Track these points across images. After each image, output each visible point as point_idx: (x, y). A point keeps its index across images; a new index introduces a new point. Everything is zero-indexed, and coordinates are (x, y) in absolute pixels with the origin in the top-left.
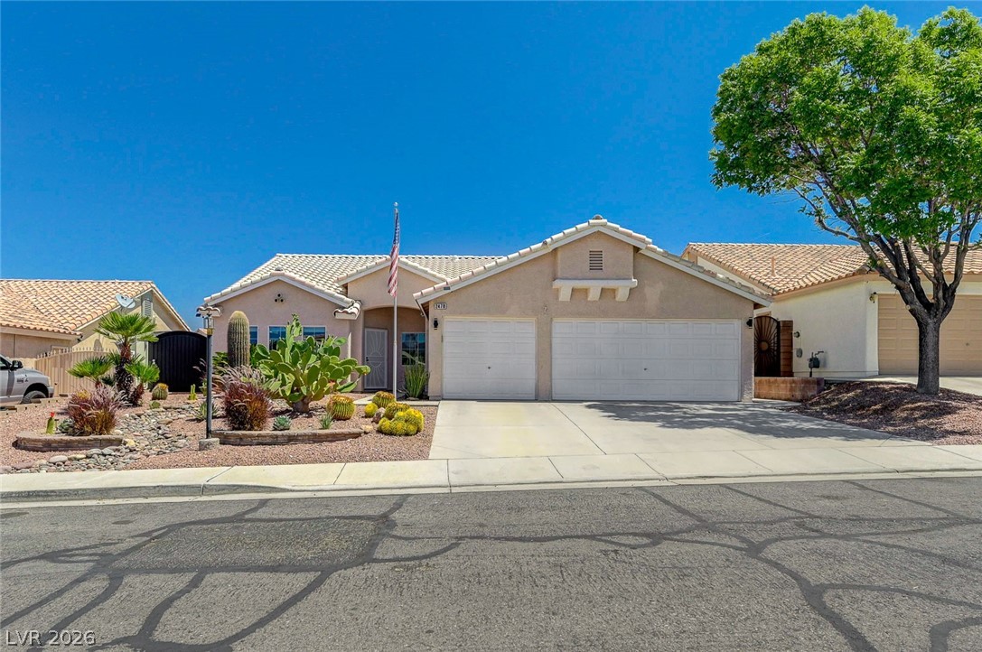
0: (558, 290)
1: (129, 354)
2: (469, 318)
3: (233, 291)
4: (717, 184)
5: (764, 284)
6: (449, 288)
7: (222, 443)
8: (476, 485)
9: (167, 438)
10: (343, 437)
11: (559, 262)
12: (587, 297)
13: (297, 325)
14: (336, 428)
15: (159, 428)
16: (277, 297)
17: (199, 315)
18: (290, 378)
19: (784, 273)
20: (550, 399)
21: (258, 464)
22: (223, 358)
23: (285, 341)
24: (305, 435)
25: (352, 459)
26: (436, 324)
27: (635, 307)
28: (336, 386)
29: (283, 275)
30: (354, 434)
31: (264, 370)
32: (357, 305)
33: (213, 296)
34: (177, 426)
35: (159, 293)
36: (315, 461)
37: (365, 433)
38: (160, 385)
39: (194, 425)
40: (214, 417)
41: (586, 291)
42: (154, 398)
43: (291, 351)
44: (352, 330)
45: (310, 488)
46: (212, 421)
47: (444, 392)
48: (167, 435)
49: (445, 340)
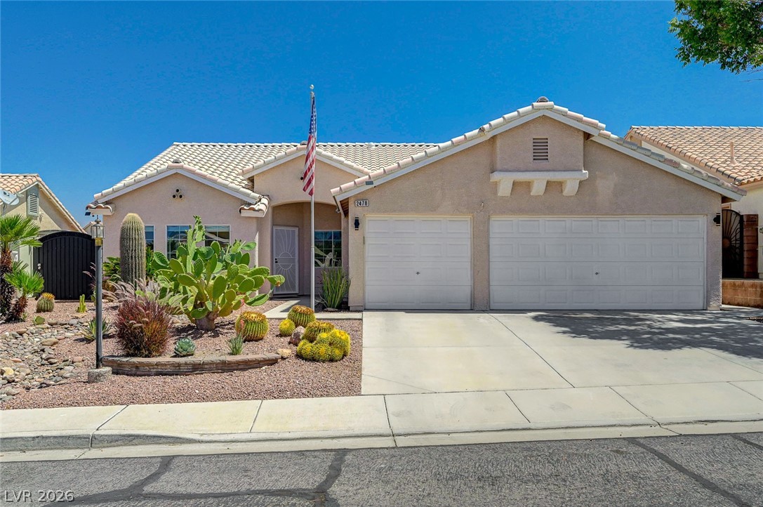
0: (496, 184)
1: (9, 262)
2: (395, 216)
3: (125, 186)
4: (684, 59)
5: (723, 173)
6: (371, 183)
7: (116, 372)
8: (425, 433)
9: (51, 364)
10: (257, 364)
11: (498, 151)
12: (530, 192)
13: (200, 228)
14: (249, 352)
15: (43, 350)
16: (175, 193)
17: (88, 214)
18: (193, 291)
19: (745, 160)
20: (488, 309)
21: (158, 402)
22: (117, 264)
23: (186, 246)
24: (212, 363)
25: (270, 395)
26: (357, 224)
27: (585, 202)
28: (246, 299)
29: (182, 168)
30: (269, 360)
31: (163, 282)
32: (265, 201)
33: (104, 192)
34: (63, 347)
35: (46, 188)
36: (225, 398)
37: (283, 358)
38: (45, 295)
39: (82, 347)
40: (105, 337)
41: (528, 185)
42: (39, 310)
43: (194, 259)
44: (260, 229)
45: (222, 438)
46: (103, 342)
47: (367, 301)
48: (52, 360)
49: (367, 243)
